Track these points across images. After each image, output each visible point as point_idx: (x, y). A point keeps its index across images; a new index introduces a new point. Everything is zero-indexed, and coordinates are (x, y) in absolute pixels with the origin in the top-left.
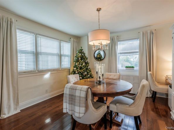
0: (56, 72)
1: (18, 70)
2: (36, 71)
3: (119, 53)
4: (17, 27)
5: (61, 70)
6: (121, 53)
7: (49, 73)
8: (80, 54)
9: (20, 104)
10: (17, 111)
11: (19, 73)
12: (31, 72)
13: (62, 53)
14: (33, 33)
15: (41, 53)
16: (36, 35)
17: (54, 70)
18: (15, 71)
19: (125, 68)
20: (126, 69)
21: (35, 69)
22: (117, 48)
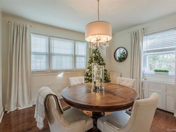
0: (70, 73)
1: (32, 70)
2: (48, 71)
3: (145, 52)
4: (31, 32)
5: (75, 71)
6: (148, 52)
7: (63, 73)
8: (94, 54)
9: (32, 99)
10: (30, 105)
11: (32, 72)
12: (44, 71)
13: (77, 54)
14: (46, 35)
15: (54, 54)
16: (50, 37)
17: (67, 71)
18: (29, 70)
19: (153, 72)
20: (155, 74)
21: (48, 69)
22: (142, 45)
